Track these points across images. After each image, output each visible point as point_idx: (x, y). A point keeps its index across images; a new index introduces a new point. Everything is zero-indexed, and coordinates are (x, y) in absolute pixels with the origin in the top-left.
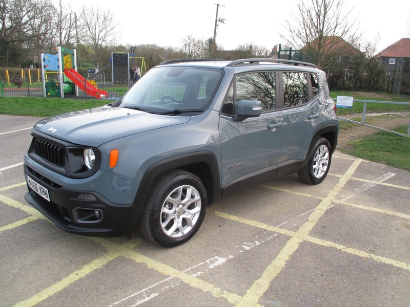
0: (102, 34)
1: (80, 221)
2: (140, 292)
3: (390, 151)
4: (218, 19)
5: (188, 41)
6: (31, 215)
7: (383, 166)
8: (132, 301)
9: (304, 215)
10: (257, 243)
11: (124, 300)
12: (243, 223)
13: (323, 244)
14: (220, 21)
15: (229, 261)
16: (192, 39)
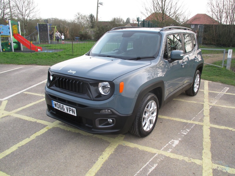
0: (27, 12)
1: (100, 126)
2: (146, 164)
3: (218, 76)
4: (99, 3)
5: (78, 16)
6: (47, 126)
7: (221, 84)
8: (146, 170)
9: (201, 113)
10: (189, 131)
11: (141, 170)
12: (172, 120)
13: (221, 128)
14: (100, 4)
15: (180, 141)
16: (81, 15)
